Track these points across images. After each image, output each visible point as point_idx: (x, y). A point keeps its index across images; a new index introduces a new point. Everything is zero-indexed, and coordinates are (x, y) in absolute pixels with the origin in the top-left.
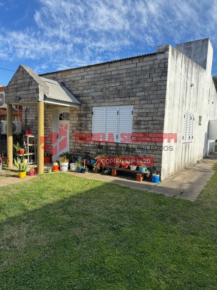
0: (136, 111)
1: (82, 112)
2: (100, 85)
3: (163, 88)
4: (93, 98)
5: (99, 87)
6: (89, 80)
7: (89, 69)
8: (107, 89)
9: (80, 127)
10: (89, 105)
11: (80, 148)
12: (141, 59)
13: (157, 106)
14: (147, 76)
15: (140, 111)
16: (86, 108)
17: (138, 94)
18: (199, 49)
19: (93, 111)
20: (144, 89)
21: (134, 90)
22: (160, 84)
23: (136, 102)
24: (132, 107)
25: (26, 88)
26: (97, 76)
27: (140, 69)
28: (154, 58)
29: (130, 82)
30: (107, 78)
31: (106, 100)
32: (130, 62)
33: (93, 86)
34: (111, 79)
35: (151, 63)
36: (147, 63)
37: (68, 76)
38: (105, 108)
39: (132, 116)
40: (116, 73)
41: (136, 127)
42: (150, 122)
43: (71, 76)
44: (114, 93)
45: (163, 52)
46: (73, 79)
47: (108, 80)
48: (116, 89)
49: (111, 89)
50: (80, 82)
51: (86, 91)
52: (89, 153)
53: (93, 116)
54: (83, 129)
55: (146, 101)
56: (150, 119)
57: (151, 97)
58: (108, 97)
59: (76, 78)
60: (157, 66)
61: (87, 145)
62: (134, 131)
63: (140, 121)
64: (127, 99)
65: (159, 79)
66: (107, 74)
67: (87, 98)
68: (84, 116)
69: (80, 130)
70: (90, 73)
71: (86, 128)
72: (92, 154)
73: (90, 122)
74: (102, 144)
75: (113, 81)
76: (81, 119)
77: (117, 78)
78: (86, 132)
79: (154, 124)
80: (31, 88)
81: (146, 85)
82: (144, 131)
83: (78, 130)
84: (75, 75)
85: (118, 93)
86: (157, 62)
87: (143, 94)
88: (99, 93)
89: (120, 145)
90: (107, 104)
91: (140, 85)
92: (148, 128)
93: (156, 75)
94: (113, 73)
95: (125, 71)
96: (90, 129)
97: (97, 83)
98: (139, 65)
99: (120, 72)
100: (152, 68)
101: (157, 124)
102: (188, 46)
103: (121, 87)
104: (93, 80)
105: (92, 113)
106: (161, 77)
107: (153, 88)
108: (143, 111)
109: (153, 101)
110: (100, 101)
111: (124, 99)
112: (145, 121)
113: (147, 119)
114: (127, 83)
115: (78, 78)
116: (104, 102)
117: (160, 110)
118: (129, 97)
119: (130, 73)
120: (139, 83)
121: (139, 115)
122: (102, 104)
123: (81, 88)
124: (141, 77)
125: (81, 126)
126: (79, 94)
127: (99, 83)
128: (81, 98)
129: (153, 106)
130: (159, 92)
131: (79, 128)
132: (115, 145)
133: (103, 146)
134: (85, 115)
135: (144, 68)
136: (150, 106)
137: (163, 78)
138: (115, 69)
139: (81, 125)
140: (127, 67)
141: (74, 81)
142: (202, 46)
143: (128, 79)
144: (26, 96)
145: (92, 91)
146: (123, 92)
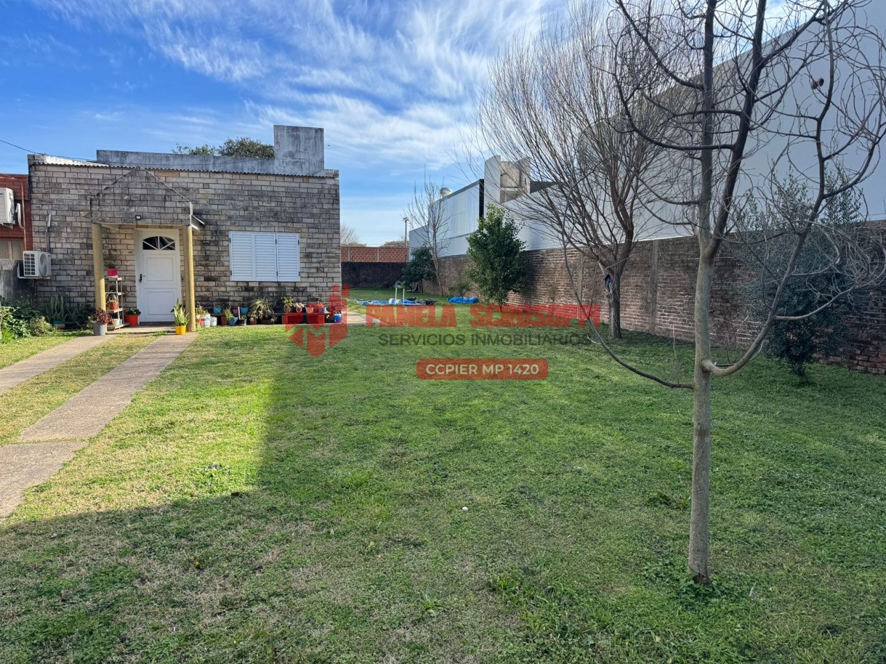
0: (305, 240)
1: (209, 238)
2: (242, 201)
3: (335, 217)
4: (230, 218)
5: (241, 203)
6: (219, 192)
7: (219, 176)
8: (254, 208)
9: (206, 260)
10: (223, 228)
11: (207, 293)
12: (305, 180)
13: (331, 236)
14: (315, 201)
15: (310, 241)
16: (216, 232)
17: (305, 220)
18: (312, 141)
19: (230, 236)
20: (313, 216)
21: (299, 215)
22: (332, 212)
23: (304, 230)
24: (297, 235)
25: (156, 204)
26: (235, 187)
27: (306, 191)
28: (323, 181)
29: (291, 205)
30: (254, 193)
31: (255, 224)
32: (291, 180)
33: (229, 202)
34: (262, 196)
35: (320, 186)
36: (314, 186)
37: (174, 180)
38: (253, 234)
39: (298, 248)
40: (269, 189)
41: (305, 260)
42: (323, 255)
43: (179, 180)
44: (267, 214)
45: (333, 178)
46: (184, 185)
47: (257, 196)
48: (271, 210)
49: (262, 209)
50: (202, 191)
51: (215, 207)
52: (228, 300)
53: (231, 245)
54: (212, 263)
55: (317, 231)
56: (324, 251)
57: (323, 225)
58: (257, 219)
59: (192, 185)
60: (326, 191)
61: (223, 289)
62: (303, 265)
63: (311, 253)
64: (289, 225)
65: (330, 206)
66: (254, 188)
67: (216, 217)
68: (212, 244)
69: (206, 266)
70: (222, 181)
71: (219, 262)
72: (234, 301)
73: (225, 254)
74: (251, 285)
75: (265, 199)
76: (208, 248)
77: (272, 196)
78: (217, 269)
79: (329, 257)
80: (168, 204)
81: (315, 211)
82: (318, 265)
83: (201, 265)
84: (190, 180)
85: (276, 216)
86: (326, 187)
87: (311, 221)
88: (242, 213)
89: (283, 284)
90: (257, 229)
91: (307, 210)
92: (322, 262)
93: (327, 201)
94: (264, 188)
95: (283, 190)
96: (226, 264)
97: (236, 197)
98: (303, 185)
99: (276, 189)
100: (320, 192)
101: (333, 257)
102: (295, 133)
103: (279, 208)
104: (228, 193)
105: (229, 240)
106: (333, 204)
107: (324, 216)
108: (315, 241)
109: (326, 231)
110: (245, 223)
111: (284, 224)
112: (317, 253)
113: (320, 251)
114: (288, 205)
115: (197, 186)
116: (252, 226)
117: (334, 241)
118: (293, 222)
119: (290, 193)
120: (305, 207)
121: (309, 246)
122: (248, 229)
123: (204, 202)
124: (307, 201)
125: (208, 260)
126: (202, 210)
127: (240, 198)
128: (204, 217)
129: (326, 236)
130: (333, 221)
131: (203, 263)
132: (276, 285)
133: (253, 287)
134: (216, 243)
135: (310, 191)
136: (322, 236)
137: (335, 206)
138: (268, 183)
139: (207, 258)
140: (286, 184)
141: (187, 190)
142: (315, 137)
143: (288, 199)
144: (157, 216)
145: (227, 207)
146: (283, 215)
